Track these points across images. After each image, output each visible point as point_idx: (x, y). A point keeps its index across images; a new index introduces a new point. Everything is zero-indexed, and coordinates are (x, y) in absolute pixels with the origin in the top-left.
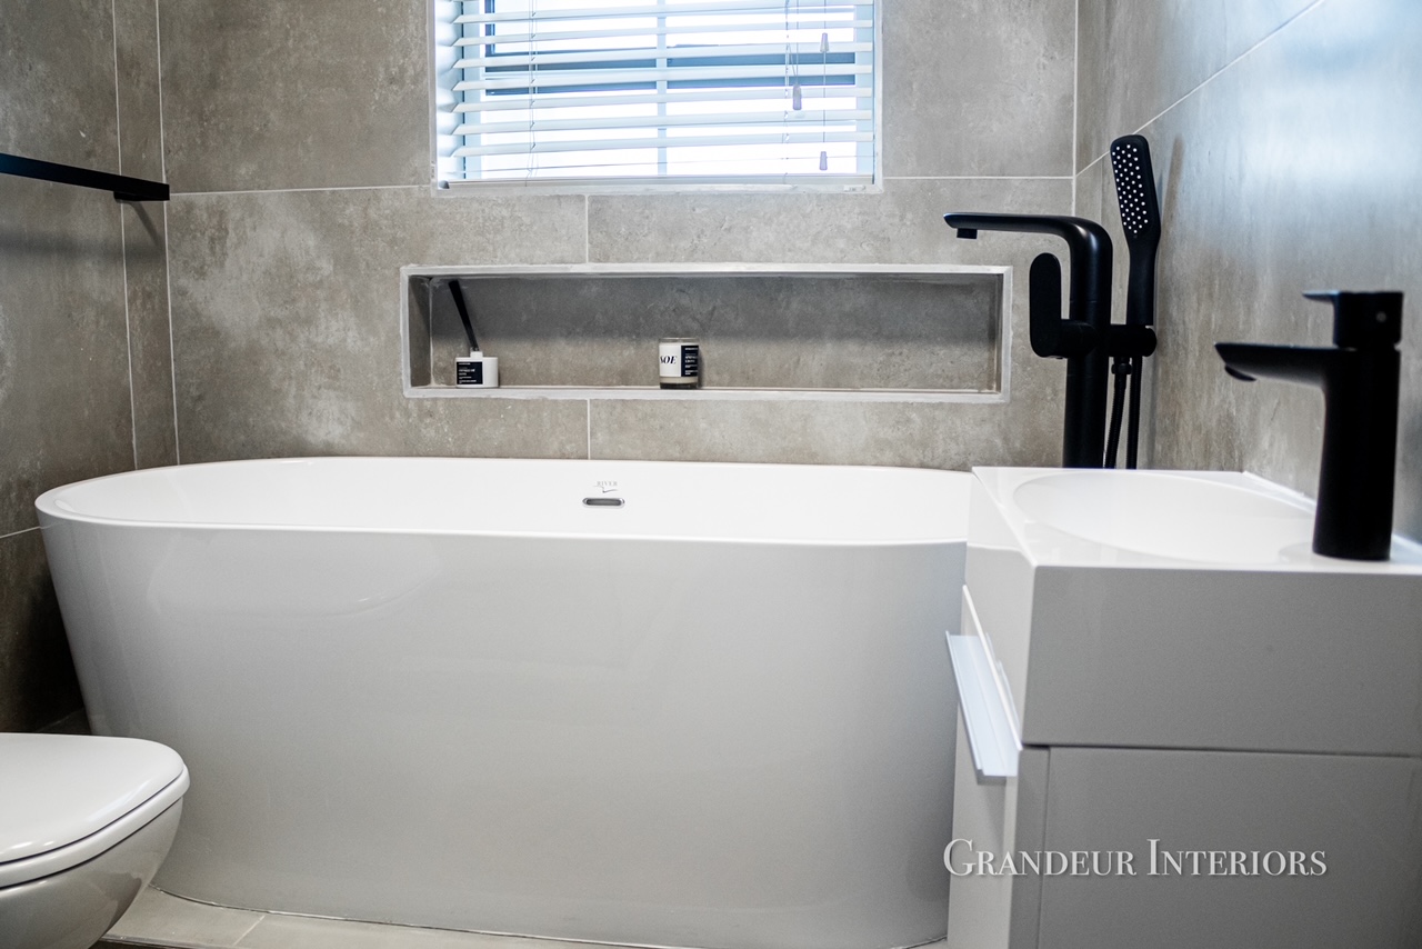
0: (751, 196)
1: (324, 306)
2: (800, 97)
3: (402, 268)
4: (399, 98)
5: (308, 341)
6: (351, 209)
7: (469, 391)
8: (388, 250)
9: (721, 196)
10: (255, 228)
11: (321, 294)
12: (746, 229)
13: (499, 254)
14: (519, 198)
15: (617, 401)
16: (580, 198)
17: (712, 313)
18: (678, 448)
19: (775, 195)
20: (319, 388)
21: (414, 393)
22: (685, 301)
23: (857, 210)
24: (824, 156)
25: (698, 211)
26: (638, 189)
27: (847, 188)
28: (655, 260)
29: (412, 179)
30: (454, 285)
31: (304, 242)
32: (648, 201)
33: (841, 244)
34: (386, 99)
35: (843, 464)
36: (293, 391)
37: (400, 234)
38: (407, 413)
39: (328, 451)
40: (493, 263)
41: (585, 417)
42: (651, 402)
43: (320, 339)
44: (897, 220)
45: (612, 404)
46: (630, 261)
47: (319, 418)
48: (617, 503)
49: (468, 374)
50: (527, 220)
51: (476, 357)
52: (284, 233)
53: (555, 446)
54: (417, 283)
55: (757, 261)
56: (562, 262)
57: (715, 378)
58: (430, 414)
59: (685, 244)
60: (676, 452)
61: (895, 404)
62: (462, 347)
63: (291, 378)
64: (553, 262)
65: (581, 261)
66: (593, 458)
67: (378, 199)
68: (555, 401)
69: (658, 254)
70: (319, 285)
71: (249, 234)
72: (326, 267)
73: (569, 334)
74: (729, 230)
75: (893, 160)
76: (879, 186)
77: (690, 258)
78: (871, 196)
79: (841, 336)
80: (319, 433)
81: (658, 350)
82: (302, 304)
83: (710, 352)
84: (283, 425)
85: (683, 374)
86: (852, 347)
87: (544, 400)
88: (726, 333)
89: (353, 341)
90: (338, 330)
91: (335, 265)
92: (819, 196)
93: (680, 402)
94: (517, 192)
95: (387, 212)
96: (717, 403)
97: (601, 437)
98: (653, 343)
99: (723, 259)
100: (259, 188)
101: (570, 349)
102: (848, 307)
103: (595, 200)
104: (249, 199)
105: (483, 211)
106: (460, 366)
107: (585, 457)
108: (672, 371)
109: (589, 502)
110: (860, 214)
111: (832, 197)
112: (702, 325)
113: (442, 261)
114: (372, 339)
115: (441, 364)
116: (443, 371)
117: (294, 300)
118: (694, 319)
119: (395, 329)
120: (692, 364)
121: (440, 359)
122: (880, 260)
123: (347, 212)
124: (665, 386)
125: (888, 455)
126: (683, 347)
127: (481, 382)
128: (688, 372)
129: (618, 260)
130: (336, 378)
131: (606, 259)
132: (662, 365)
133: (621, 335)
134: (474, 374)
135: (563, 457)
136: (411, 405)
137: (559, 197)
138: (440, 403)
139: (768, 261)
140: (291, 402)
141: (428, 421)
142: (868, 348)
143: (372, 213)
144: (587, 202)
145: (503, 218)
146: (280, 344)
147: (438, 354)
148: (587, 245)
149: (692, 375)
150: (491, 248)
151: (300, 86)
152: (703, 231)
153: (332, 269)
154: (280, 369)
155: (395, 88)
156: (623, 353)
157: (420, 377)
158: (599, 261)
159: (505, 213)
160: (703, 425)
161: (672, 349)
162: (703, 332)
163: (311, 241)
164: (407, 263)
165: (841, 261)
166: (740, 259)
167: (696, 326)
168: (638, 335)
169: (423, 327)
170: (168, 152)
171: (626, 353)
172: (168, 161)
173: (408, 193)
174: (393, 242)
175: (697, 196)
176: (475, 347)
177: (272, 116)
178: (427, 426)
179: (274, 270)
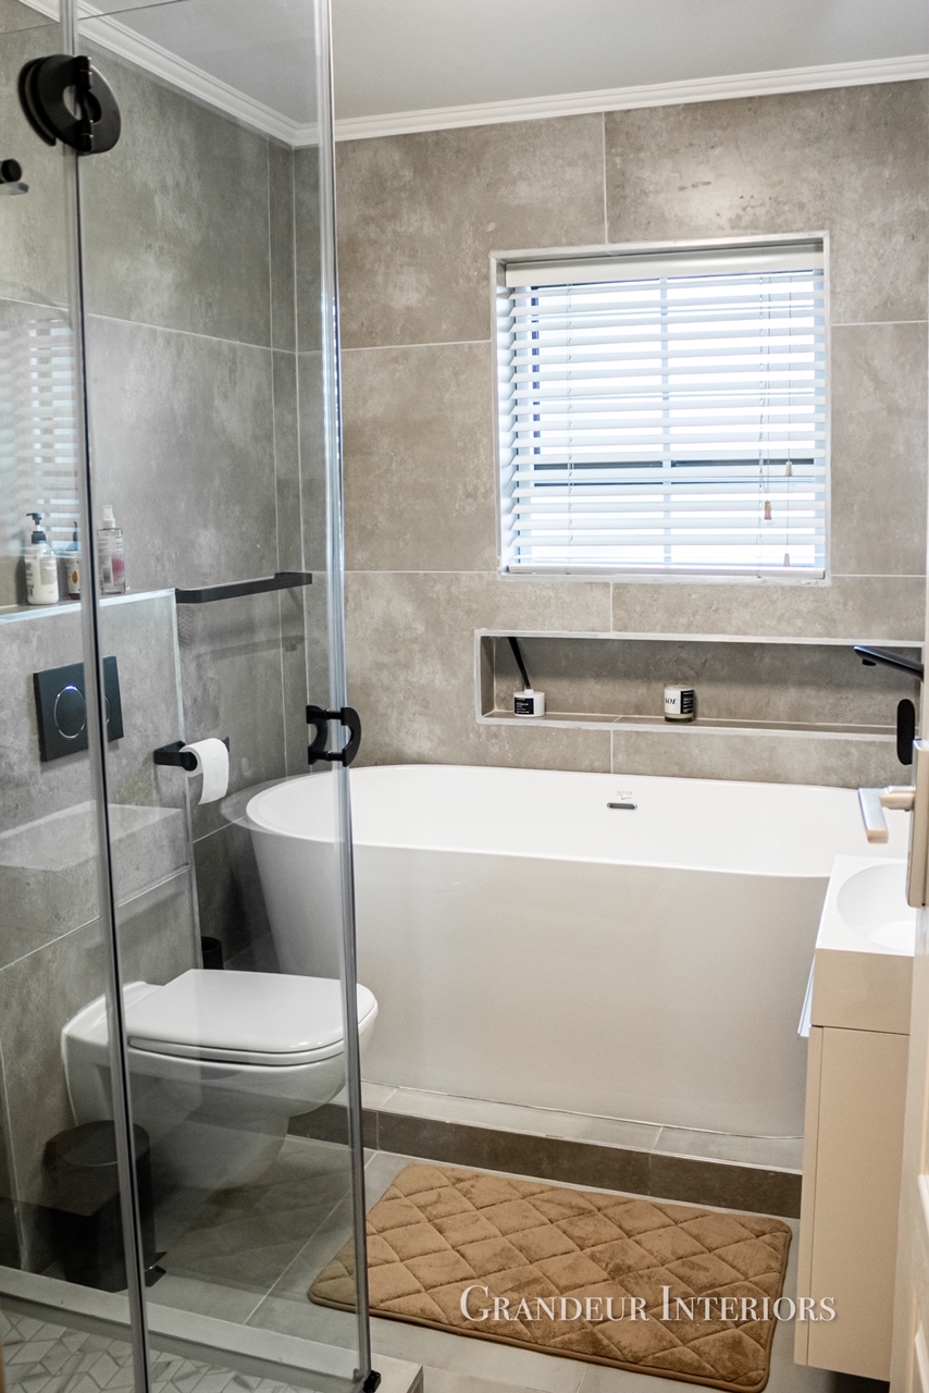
0: (732, 587)
1: (418, 656)
2: (770, 510)
3: (476, 631)
4: (473, 509)
5: (407, 680)
6: (438, 587)
7: (522, 721)
8: (465, 617)
9: (711, 586)
10: (367, 598)
11: (416, 647)
12: (729, 610)
13: (547, 623)
14: (562, 584)
15: (632, 732)
16: (607, 585)
17: (704, 664)
18: (677, 768)
19: (750, 587)
20: (414, 714)
21: (482, 720)
22: (684, 655)
23: (811, 598)
24: (787, 556)
25: (693, 596)
26: (649, 578)
27: (804, 582)
28: (662, 631)
29: (483, 567)
30: (513, 640)
31: (404, 609)
32: (656, 588)
33: (799, 623)
34: (464, 509)
35: (799, 784)
36: (395, 714)
37: (474, 606)
38: (479, 735)
39: (420, 760)
40: (542, 629)
41: (609, 742)
42: (657, 733)
43: (415, 679)
44: (841, 606)
45: (629, 734)
46: (643, 631)
47: (414, 735)
48: (632, 807)
49: (523, 707)
50: (567, 599)
51: (528, 694)
52: (389, 601)
53: (587, 762)
54: (486, 641)
55: (737, 634)
56: (594, 630)
57: (706, 712)
58: (495, 736)
59: (683, 620)
60: (676, 770)
61: (839, 741)
62: (518, 682)
63: (393, 706)
64: (586, 630)
65: (606, 630)
66: (614, 773)
67: (458, 580)
68: (587, 731)
69: (663, 627)
70: (415, 640)
71: (363, 603)
72: (420, 628)
73: (598, 676)
74: (716, 610)
75: (837, 559)
76: (827, 582)
77: (688, 629)
78: (822, 589)
79: (801, 684)
80: (413, 746)
81: (663, 694)
82: (402, 654)
83: (703, 693)
84: (387, 739)
85: (682, 712)
86: (810, 692)
87: (580, 729)
88: (714, 679)
89: (439, 681)
90: (429, 673)
91: (427, 627)
92: (783, 588)
93: (679, 735)
94: (560, 577)
95: (465, 590)
96: (707, 736)
97: (621, 758)
98: (661, 685)
99: (712, 632)
100: (371, 569)
101: (598, 687)
102: (806, 662)
103: (618, 586)
104: (364, 577)
105: (535, 591)
106: (517, 700)
107: (609, 772)
108: (674, 709)
109: (612, 806)
110: (813, 601)
111: (792, 588)
112: (697, 673)
113: (505, 626)
114: (453, 681)
115: (502, 694)
116: (503, 701)
117: (396, 651)
118: (691, 668)
119: (470, 675)
120: (689, 702)
121: (501, 691)
122: (829, 635)
123: (436, 589)
124: (670, 720)
125: (834, 778)
126: (682, 693)
127: (532, 713)
128: (685, 711)
129: (635, 631)
130: (426, 707)
131: (625, 629)
132: (667, 705)
133: (636, 678)
134: (527, 707)
135: (592, 771)
136: (481, 730)
137: (591, 583)
138: (503, 729)
139: (745, 634)
140: (393, 723)
141: (493, 741)
142: (822, 693)
143: (454, 590)
144: (611, 588)
145: (550, 597)
146: (386, 682)
147: (499, 687)
148: (612, 619)
149: (689, 712)
150: (541, 619)
151: (401, 497)
152: (697, 611)
153: (424, 628)
154: (385, 700)
155: (470, 500)
156: (637, 692)
157: (487, 707)
158: (620, 630)
159: (551, 594)
160: (696, 752)
161: (673, 693)
162: (697, 677)
163: (409, 609)
164: (479, 627)
165: (799, 635)
166: (724, 632)
167: (692, 673)
168: (648, 678)
169: (489, 670)
170: (306, 541)
171: (640, 692)
172: (306, 548)
173: (480, 577)
174: (469, 612)
175: (693, 586)
176: (527, 684)
177: (381, 519)
178: (493, 745)
179: (381, 629)
